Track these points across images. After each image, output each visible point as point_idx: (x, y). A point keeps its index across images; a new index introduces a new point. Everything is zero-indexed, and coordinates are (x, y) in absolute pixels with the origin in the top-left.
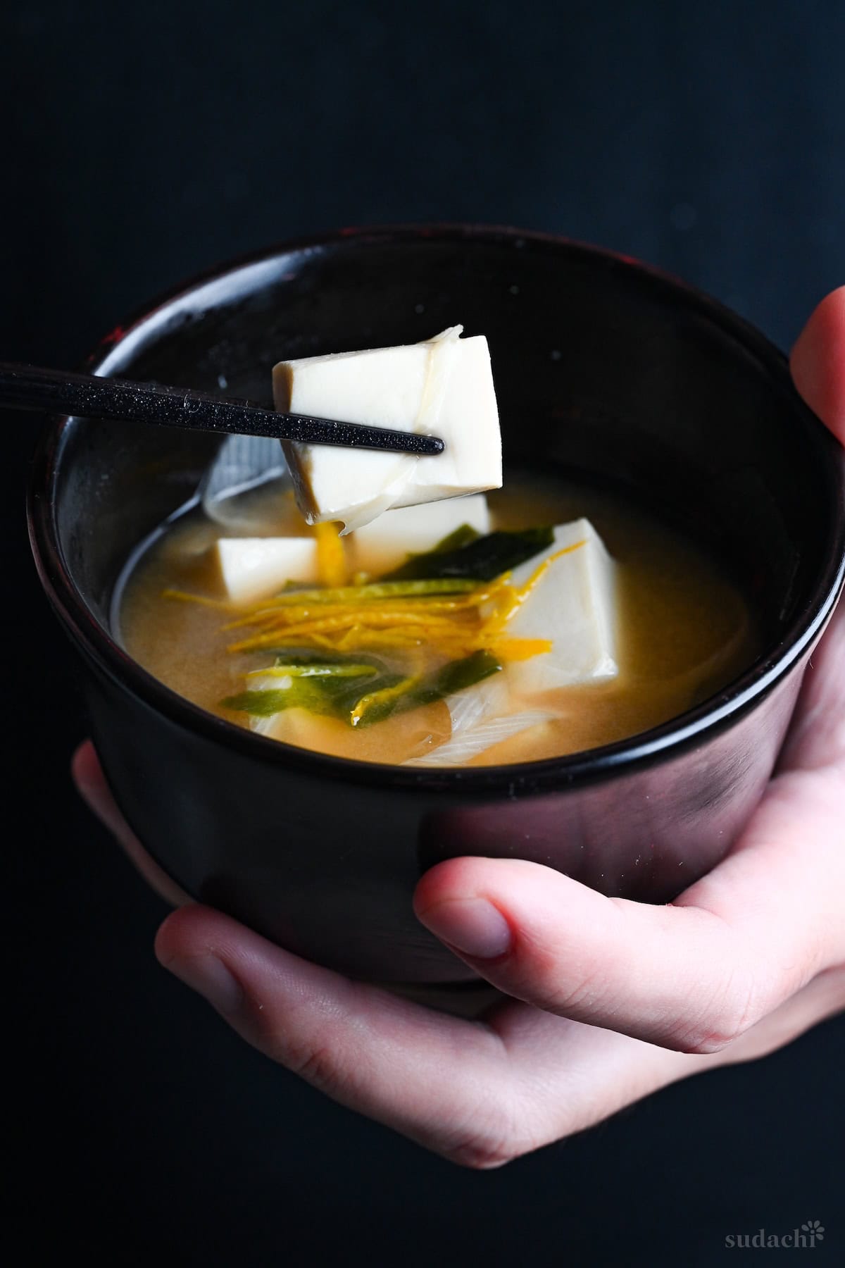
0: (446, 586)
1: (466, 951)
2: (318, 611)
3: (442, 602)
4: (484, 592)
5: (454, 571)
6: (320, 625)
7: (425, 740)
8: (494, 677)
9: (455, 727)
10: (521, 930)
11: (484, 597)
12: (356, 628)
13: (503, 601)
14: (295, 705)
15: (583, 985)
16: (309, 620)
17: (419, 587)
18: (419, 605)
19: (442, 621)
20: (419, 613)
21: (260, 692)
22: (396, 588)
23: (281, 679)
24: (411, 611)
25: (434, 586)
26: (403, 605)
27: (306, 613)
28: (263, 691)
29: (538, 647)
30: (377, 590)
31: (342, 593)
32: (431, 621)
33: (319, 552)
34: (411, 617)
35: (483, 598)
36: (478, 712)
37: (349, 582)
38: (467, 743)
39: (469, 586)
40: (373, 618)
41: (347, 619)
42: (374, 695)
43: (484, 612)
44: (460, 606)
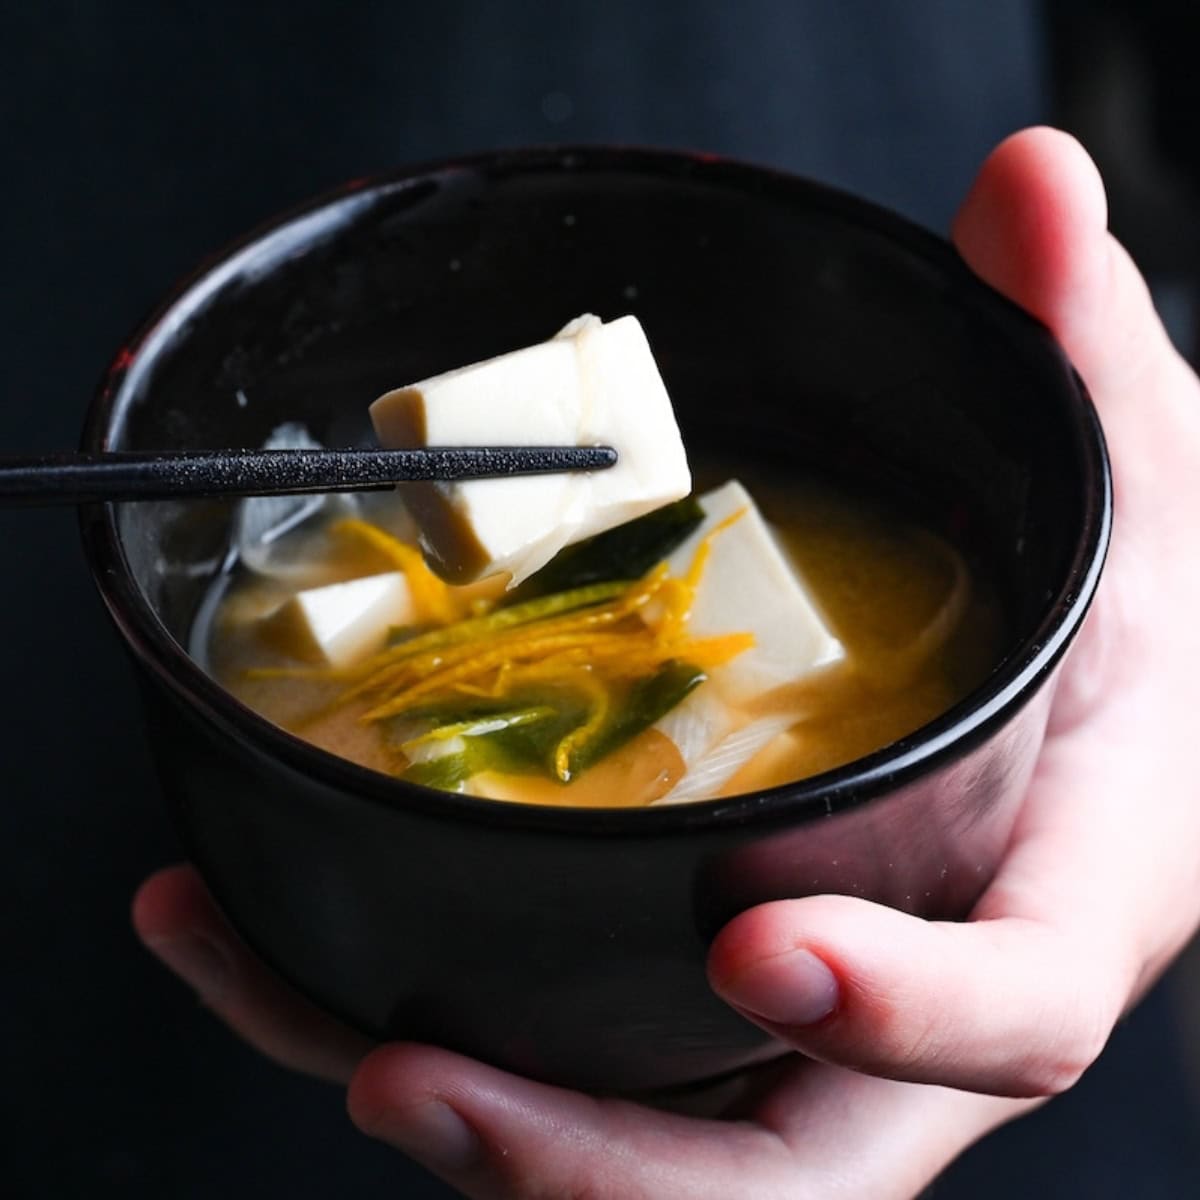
0: (590, 594)
1: (775, 1019)
2: (453, 655)
3: (595, 615)
4: (640, 593)
5: (591, 576)
6: (460, 671)
7: (660, 777)
8: (698, 690)
9: (686, 756)
10: (852, 979)
11: (643, 599)
12: (507, 667)
13: (668, 597)
14: (480, 769)
15: (927, 1032)
16: (443, 669)
17: (557, 602)
18: (568, 624)
19: (605, 638)
20: (574, 632)
21: (430, 762)
22: (531, 610)
23: (451, 742)
24: (560, 633)
25: (575, 597)
26: (548, 627)
27: (437, 661)
28: (435, 761)
29: (738, 643)
30: (507, 617)
31: (466, 629)
32: (590, 639)
33: (412, 587)
34: (563, 640)
35: (641, 601)
36: (702, 732)
37: (468, 615)
38: (712, 771)
39: (618, 589)
40: (521, 650)
41: (492, 658)
42: (571, 738)
43: (649, 616)
44: (620, 614)
